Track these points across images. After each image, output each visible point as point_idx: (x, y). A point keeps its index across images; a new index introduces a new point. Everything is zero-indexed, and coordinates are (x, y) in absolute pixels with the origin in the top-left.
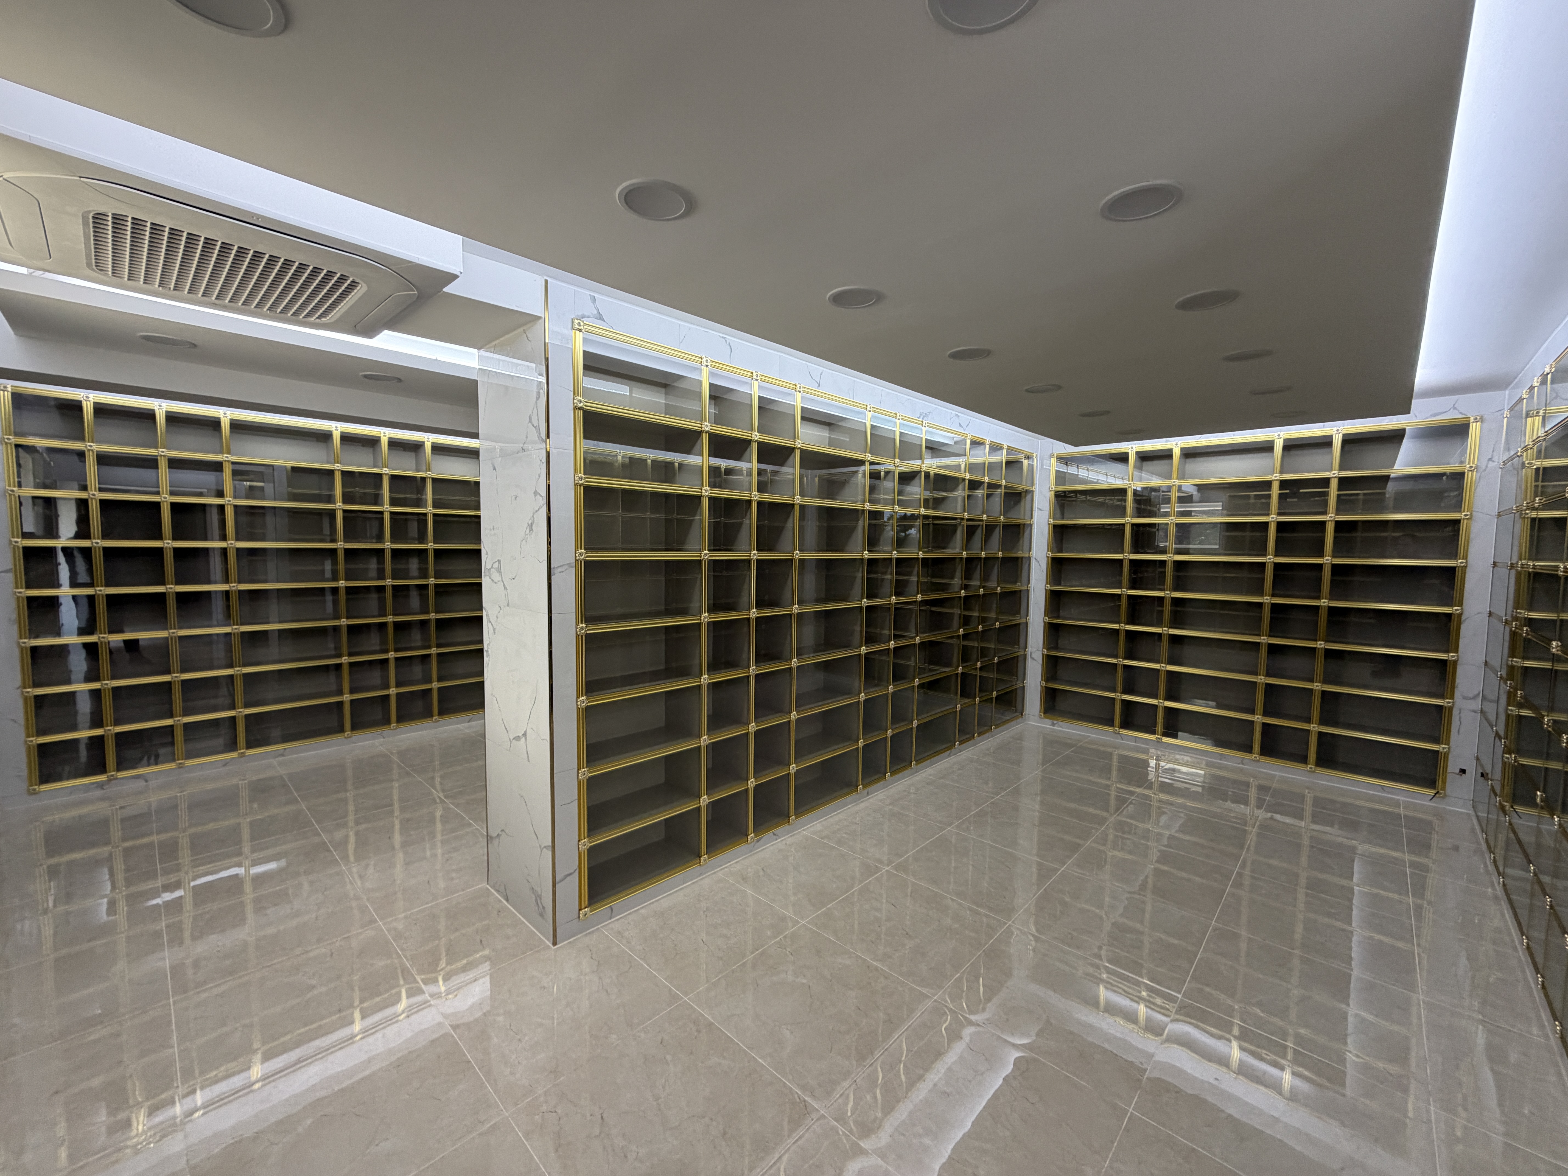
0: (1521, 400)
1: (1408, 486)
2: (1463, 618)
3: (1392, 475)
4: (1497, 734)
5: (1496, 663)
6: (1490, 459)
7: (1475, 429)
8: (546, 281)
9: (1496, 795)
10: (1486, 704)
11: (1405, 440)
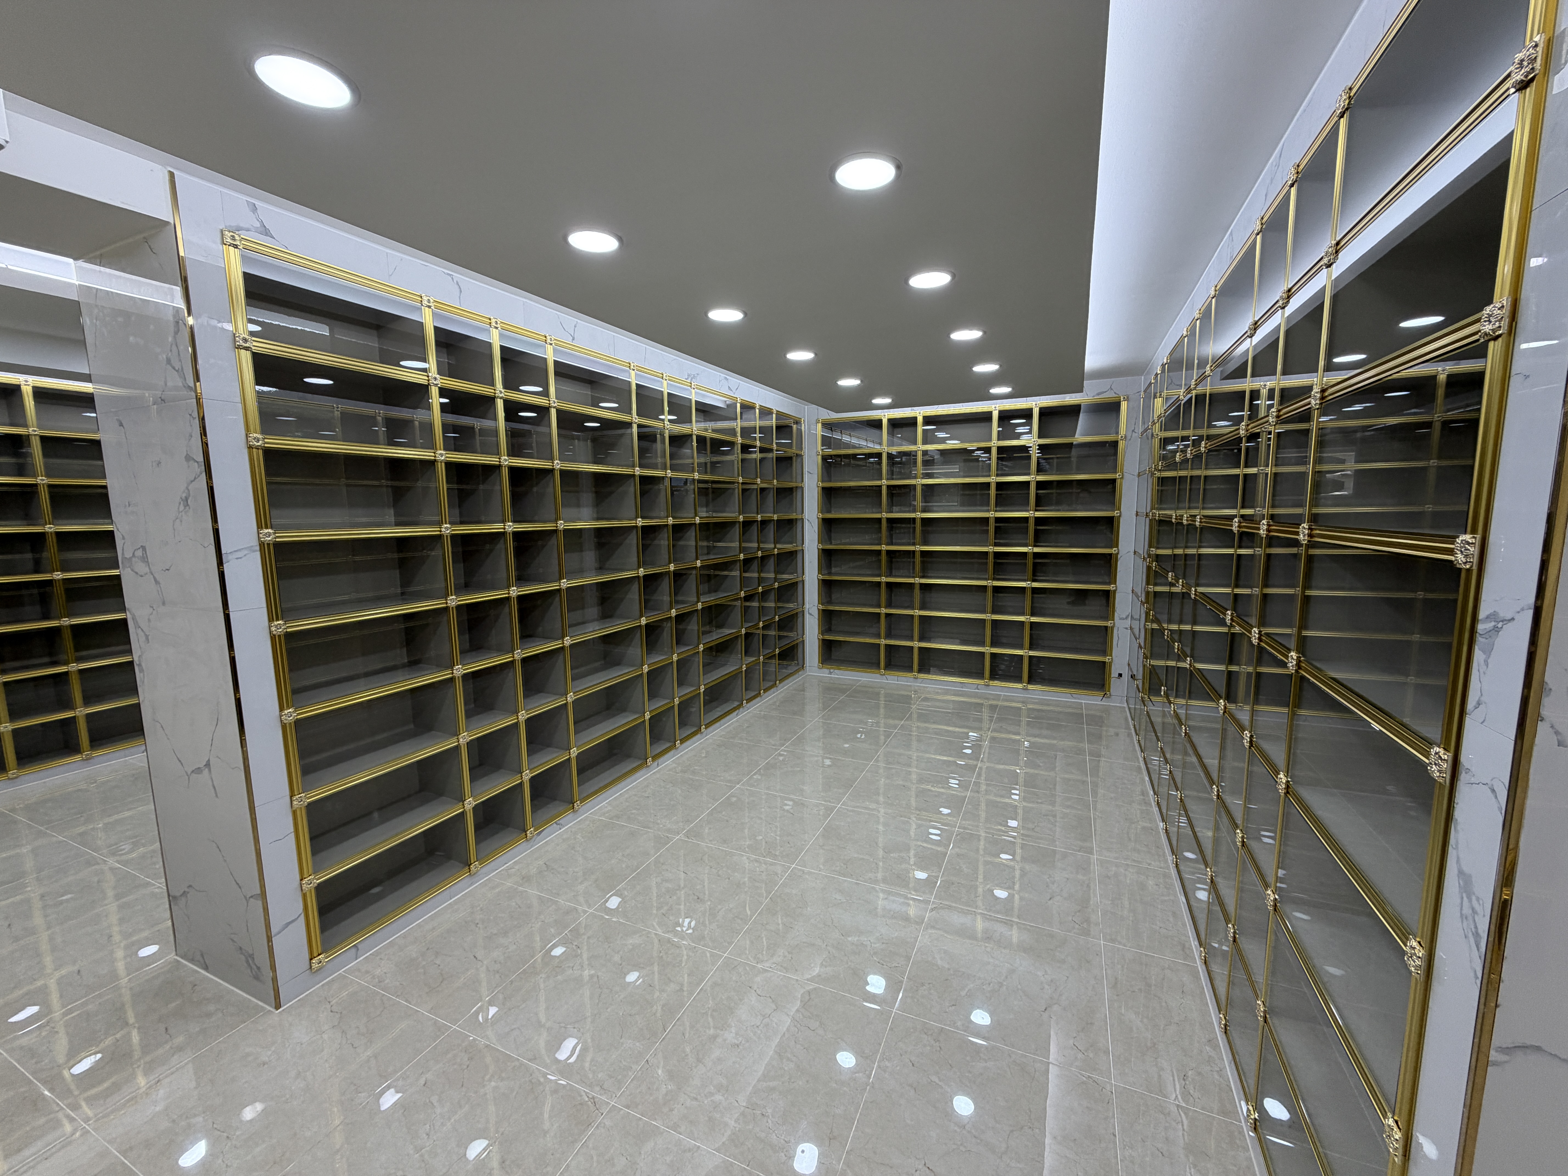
0: (1150, 384)
1: (1085, 452)
2: (1119, 556)
3: (1074, 443)
4: (1140, 646)
5: (1138, 590)
6: (1133, 431)
7: (1124, 405)
8: (172, 175)
9: (1139, 692)
10: (1134, 621)
11: (1081, 415)
